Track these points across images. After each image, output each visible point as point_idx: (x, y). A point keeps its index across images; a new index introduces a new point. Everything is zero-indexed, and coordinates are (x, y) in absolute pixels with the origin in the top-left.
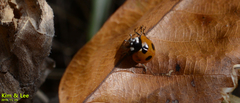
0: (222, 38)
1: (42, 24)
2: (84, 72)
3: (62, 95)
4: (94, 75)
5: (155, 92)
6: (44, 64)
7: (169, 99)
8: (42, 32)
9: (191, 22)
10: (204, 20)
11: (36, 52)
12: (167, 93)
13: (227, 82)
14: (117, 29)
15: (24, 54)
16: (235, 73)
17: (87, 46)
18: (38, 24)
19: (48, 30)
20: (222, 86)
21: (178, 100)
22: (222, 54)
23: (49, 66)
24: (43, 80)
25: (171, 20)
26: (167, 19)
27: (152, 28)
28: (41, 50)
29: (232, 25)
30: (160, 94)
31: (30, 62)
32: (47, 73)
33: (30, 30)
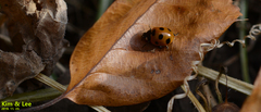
0: (193, 24)
1: (58, 15)
2: (89, 50)
3: (72, 67)
4: (97, 52)
5: (143, 65)
6: (61, 43)
7: (153, 70)
8: (58, 20)
9: (170, 11)
10: (180, 10)
11: (53, 35)
12: (152, 65)
13: (196, 56)
14: (112, 18)
15: (45, 37)
16: (201, 50)
17: (90, 31)
18: (54, 14)
19: (63, 19)
20: (193, 59)
21: (160, 70)
22: (192, 35)
23: (65, 45)
24: (60, 56)
25: (155, 10)
26: (152, 9)
27: (140, 16)
28: (57, 34)
29: (201, 14)
30: (146, 66)
31: (49, 43)
32: (63, 50)
33: (48, 19)
